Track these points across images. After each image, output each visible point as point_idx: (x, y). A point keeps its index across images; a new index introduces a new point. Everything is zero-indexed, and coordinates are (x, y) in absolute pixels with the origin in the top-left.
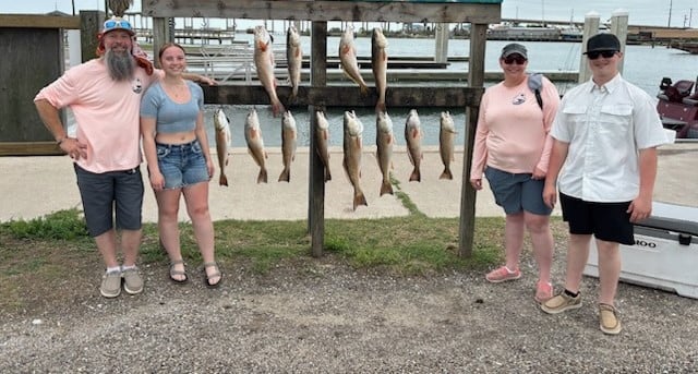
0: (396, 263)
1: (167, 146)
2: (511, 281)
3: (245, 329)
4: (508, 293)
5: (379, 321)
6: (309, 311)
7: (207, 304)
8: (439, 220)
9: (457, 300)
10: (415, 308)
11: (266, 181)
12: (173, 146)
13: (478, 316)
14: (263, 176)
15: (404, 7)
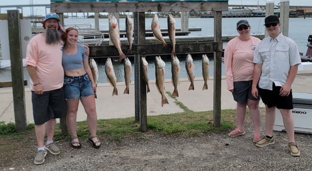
0: (184, 131)
1: (72, 77)
2: (241, 135)
3: (118, 164)
4: (240, 141)
5: (181, 156)
6: (146, 155)
7: (95, 155)
8: (201, 113)
9: (217, 145)
10: (197, 150)
11: (117, 94)
12: (75, 77)
13: (227, 150)
14: (115, 92)
15: (182, 4)
